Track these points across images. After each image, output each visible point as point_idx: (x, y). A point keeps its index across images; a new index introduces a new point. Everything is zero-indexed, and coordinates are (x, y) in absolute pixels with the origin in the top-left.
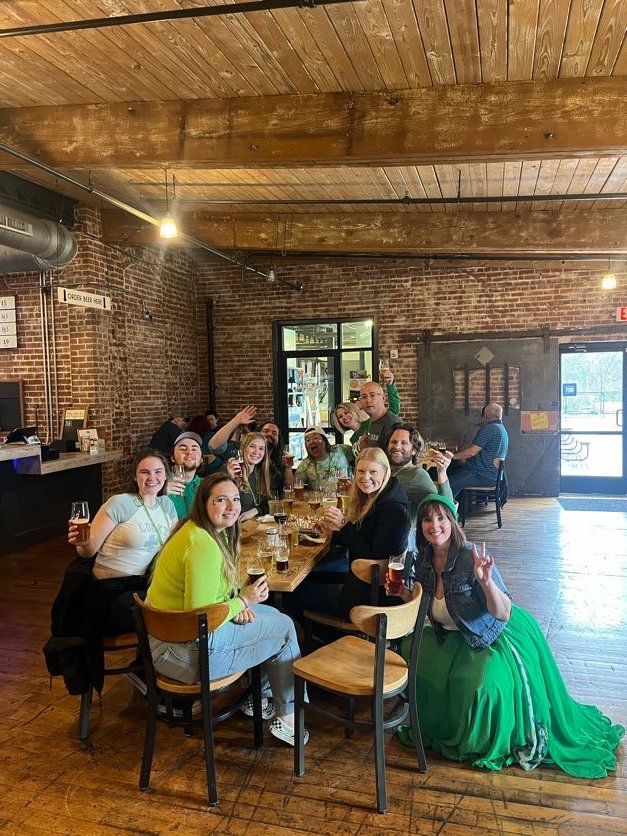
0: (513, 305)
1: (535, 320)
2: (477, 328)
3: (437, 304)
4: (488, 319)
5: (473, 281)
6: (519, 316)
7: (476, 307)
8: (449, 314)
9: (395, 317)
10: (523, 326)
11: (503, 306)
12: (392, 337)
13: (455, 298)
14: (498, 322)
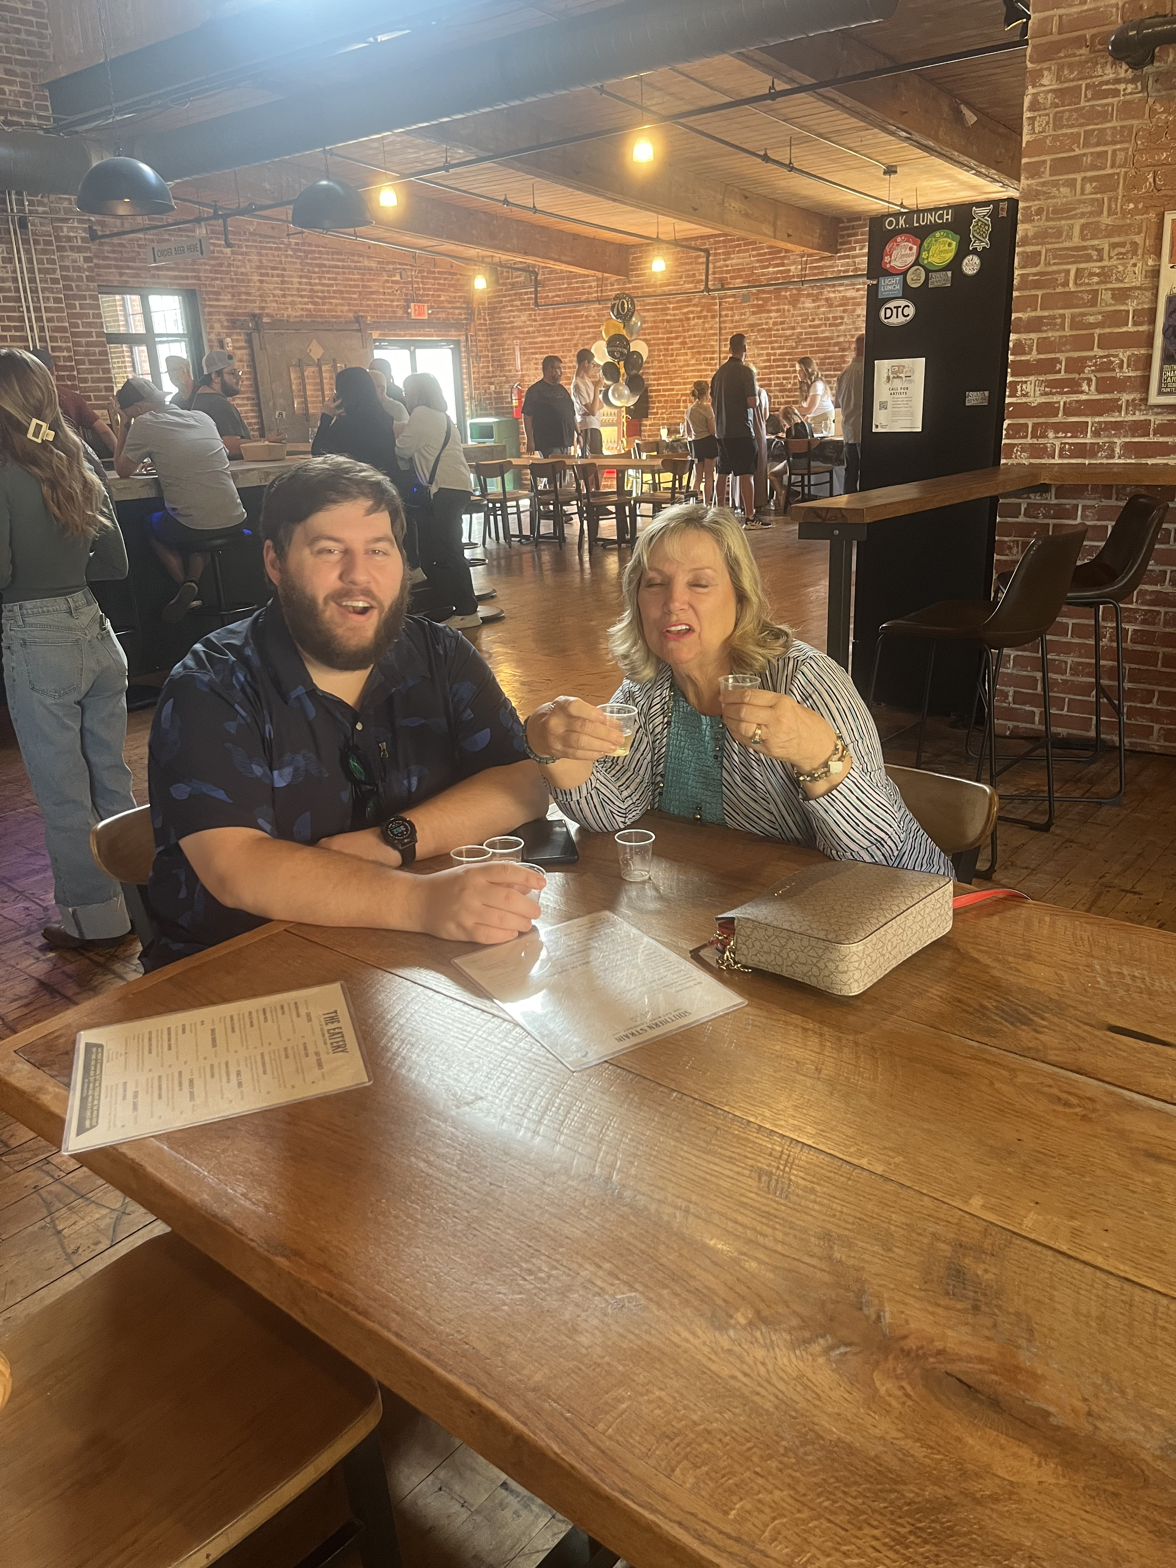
0: (329, 292)
1: (350, 311)
2: (302, 316)
3: (261, 281)
4: (310, 306)
5: (292, 257)
6: (336, 305)
7: (298, 290)
8: (274, 296)
9: (219, 293)
10: (341, 317)
11: (323, 292)
12: (219, 321)
13: (278, 276)
14: (320, 310)
